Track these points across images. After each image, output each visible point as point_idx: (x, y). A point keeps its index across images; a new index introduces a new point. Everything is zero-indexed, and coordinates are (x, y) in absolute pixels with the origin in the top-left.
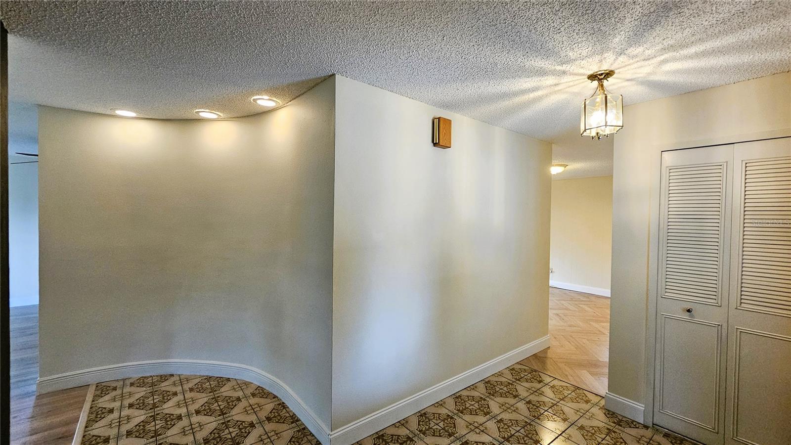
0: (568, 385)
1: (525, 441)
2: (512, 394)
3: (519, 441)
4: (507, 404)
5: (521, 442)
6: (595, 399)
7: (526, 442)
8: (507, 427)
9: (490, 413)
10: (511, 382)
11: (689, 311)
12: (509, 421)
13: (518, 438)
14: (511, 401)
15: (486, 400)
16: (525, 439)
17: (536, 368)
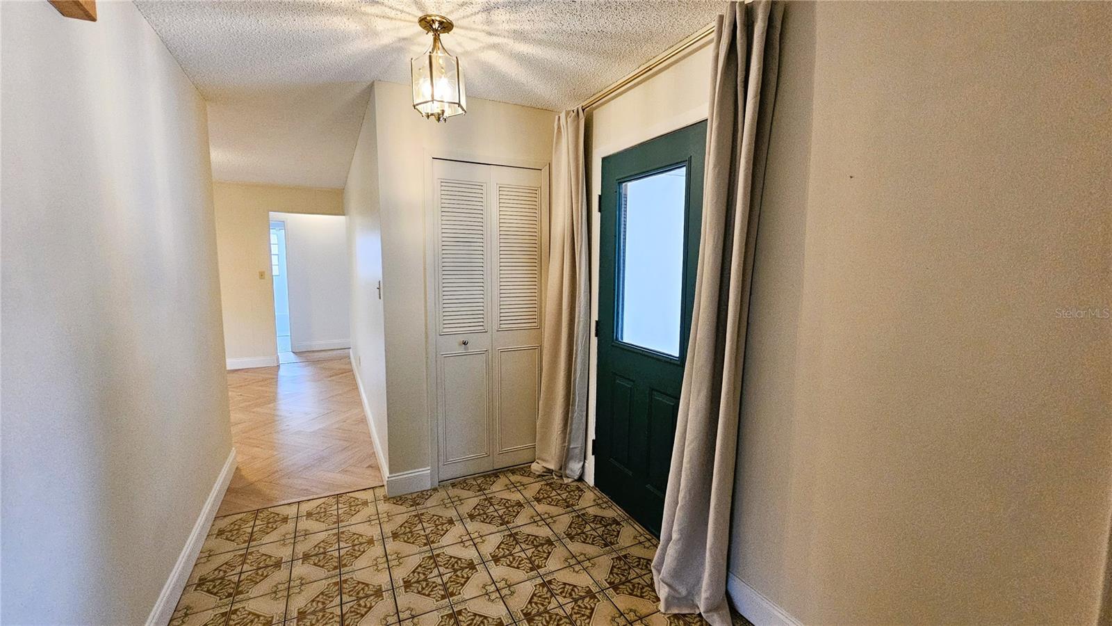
0: (323, 500)
1: (365, 606)
2: (267, 566)
3: (358, 614)
4: (279, 586)
5: (363, 613)
6: (368, 496)
7: (368, 606)
8: (321, 614)
9: (271, 621)
10: (243, 552)
11: (465, 343)
12: (314, 604)
13: (354, 611)
14: (280, 576)
15: (237, 610)
16: (363, 604)
17: (255, 507)
